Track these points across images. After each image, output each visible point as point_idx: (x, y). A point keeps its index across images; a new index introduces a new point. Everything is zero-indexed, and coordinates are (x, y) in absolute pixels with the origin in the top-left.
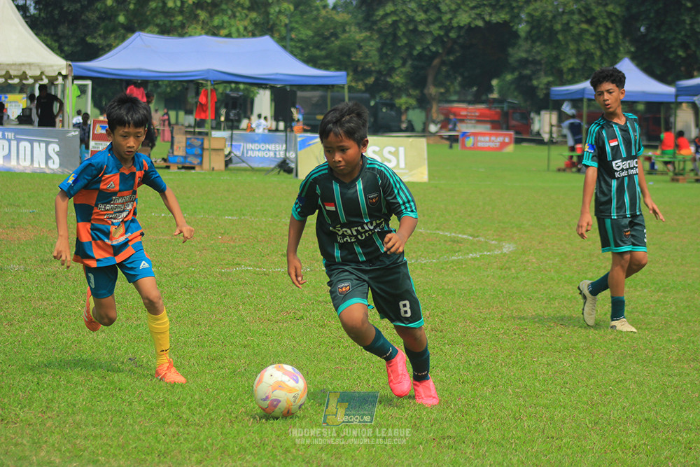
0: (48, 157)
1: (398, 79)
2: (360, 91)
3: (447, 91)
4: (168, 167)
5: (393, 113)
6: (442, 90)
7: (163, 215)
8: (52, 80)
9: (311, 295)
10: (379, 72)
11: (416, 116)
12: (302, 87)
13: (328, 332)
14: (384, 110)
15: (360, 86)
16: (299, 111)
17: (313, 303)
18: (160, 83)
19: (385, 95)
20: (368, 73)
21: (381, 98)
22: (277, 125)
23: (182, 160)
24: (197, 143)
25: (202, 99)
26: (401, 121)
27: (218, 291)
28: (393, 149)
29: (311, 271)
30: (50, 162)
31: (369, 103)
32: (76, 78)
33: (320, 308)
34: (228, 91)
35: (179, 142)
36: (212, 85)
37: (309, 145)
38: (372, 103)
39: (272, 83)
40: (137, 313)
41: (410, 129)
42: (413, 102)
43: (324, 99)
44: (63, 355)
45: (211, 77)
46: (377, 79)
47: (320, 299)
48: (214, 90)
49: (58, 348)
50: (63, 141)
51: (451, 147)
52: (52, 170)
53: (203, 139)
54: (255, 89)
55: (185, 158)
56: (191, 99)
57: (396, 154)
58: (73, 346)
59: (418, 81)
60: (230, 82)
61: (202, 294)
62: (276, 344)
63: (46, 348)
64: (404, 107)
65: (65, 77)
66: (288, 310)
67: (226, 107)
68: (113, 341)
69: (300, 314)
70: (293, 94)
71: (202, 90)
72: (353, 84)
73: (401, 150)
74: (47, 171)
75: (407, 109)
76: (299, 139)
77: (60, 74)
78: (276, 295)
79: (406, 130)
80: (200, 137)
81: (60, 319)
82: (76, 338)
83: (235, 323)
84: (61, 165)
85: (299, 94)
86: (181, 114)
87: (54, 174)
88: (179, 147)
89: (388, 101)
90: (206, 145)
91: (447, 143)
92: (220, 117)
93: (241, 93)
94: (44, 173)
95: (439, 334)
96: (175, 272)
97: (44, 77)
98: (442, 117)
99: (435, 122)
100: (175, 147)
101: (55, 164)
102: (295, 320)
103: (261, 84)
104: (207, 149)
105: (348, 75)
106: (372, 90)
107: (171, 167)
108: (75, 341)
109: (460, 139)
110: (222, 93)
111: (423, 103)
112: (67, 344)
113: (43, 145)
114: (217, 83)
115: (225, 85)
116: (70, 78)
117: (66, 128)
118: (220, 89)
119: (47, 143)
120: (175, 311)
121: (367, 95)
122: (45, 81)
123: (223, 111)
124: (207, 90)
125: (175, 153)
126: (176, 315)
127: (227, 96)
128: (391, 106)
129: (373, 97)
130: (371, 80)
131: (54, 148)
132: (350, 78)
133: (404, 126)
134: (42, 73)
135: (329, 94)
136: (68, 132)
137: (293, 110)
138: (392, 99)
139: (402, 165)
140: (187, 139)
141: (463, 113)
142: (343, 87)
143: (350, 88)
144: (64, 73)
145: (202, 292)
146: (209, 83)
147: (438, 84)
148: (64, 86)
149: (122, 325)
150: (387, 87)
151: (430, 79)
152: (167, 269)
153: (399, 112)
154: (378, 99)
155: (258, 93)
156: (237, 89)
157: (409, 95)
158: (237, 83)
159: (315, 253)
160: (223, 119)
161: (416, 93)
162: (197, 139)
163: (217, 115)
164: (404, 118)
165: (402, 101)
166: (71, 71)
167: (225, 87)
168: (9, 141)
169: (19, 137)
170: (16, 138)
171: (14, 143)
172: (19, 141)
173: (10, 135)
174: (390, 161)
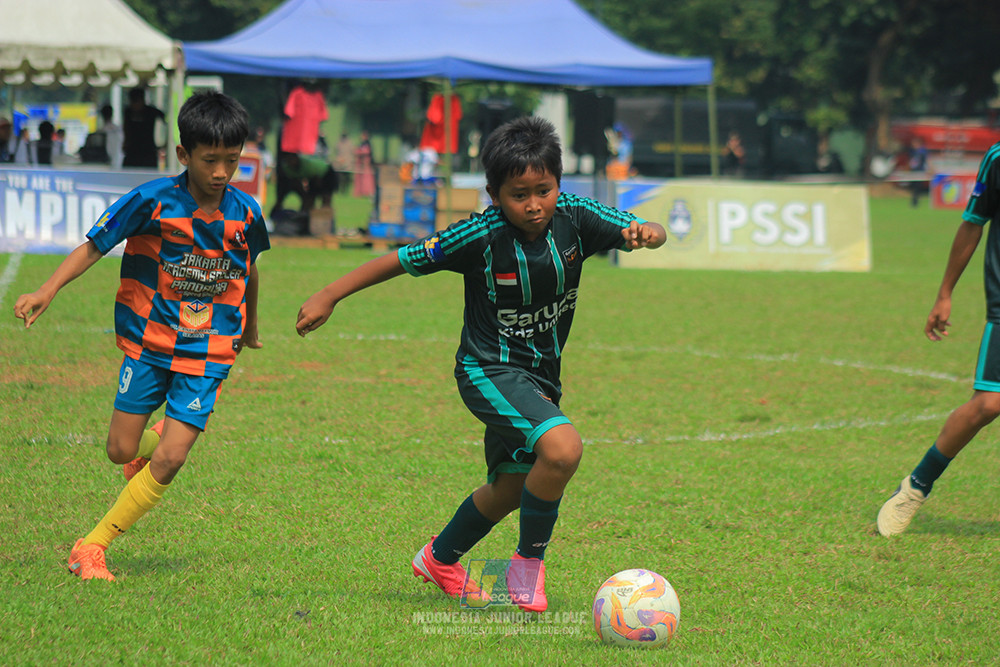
1: (811, 72)
2: (738, 97)
3: (908, 94)
4: (369, 245)
5: (802, 139)
6: (897, 93)
8: (146, 78)
9: (646, 490)
10: (775, 60)
11: (847, 144)
12: (627, 90)
13: (678, 562)
14: (785, 133)
15: (739, 86)
16: (620, 135)
17: (648, 506)
18: (353, 84)
19: (787, 103)
20: (752, 61)
21: (779, 109)
22: (579, 164)
23: (395, 231)
24: (424, 198)
25: (434, 114)
26: (816, 155)
27: (466, 483)
28: (801, 208)
29: (645, 443)
31: (754, 119)
32: (191, 73)
33: (663, 514)
34: (484, 98)
35: (390, 198)
36: (453, 87)
37: (640, 202)
38: (762, 120)
39: (567, 83)
40: (311, 525)
41: (836, 169)
42: (840, 116)
43: (668, 112)
44: (169, 606)
45: (452, 71)
46: (771, 75)
47: (663, 497)
48: (456, 98)
49: (159, 593)
51: (915, 202)
53: (435, 193)
54: (535, 94)
55: (402, 227)
56: (412, 113)
57: (808, 217)
58: (189, 588)
59: (850, 76)
60: (486, 82)
61: (436, 489)
62: (577, 583)
63: (136, 593)
64: (822, 128)
65: (170, 73)
66: (600, 518)
67: (481, 129)
68: (264, 579)
69: (625, 525)
70: (609, 103)
71: (434, 97)
72: (725, 84)
73: (819, 211)
75: (830, 131)
76: (621, 191)
77: (160, 66)
78: (578, 489)
79: (828, 170)
80: (429, 187)
82: (193, 574)
83: (499, 544)
85: (623, 103)
86: (395, 143)
88: (389, 208)
89: (792, 116)
90: (442, 203)
91: (907, 196)
92: (467, 150)
93: (508, 103)
95: (893, 565)
96: (382, 447)
97: (129, 73)
98: (896, 146)
99: (885, 155)
100: (382, 207)
102: (613, 540)
103: (547, 84)
104: (444, 211)
105: (714, 65)
106: (762, 94)
107: (375, 246)
108: (191, 579)
109: (933, 188)
110: (471, 104)
111: (862, 118)
112: (176, 584)
114: (461, 82)
115: (478, 87)
116: (180, 76)
118: (469, 94)
120: (385, 522)
121: (750, 105)
122: (132, 81)
123: (475, 137)
124: (441, 99)
125: (383, 219)
126: (387, 529)
127: (483, 108)
128: (799, 124)
129: (763, 106)
130: (759, 75)
132: (718, 72)
133: (823, 162)
134: (126, 65)
135: (679, 104)
137: (610, 135)
138: (799, 111)
139: (820, 237)
140: (407, 192)
141: (939, 137)
142: (702, 90)
143: (721, 93)
144: (168, 64)
145: (436, 485)
146: (447, 85)
147: (890, 81)
148: (168, 91)
149: (283, 549)
150: (790, 87)
151: (874, 72)
152: (369, 439)
153: (815, 136)
154: (773, 112)
155: (540, 103)
156: (501, 95)
157: (833, 104)
158: (501, 83)
160: (473, 152)
161: (846, 98)
162: (426, 191)
163: (462, 145)
164: (823, 147)
165: (820, 114)
166: (181, 61)
167: (479, 91)
168: (63, 195)
169: (82, 187)
170: (76, 191)
171: (72, 200)
172: (81, 195)
173: (66, 184)
174: (795, 231)
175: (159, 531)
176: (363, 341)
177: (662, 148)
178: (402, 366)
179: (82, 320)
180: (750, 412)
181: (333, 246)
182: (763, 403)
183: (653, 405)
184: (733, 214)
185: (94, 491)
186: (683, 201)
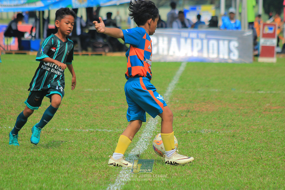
0: (230, 51)
30: (232, 55)
50: (241, 40)
52: (233, 60)
74: (230, 61)
81: (236, 167)
84: (240, 56)
87: (234, 63)
94: (227, 63)
101: (235, 56)
113: (226, 43)
117: (242, 30)
119: (230, 41)
131: (234, 44)
136: (244, 32)
168: (202, 40)
169: (209, 37)
170: (206, 38)
171: (205, 41)
172: (209, 40)
173: (202, 36)
175: (235, 165)
179: (208, 86)
185: (211, 150)
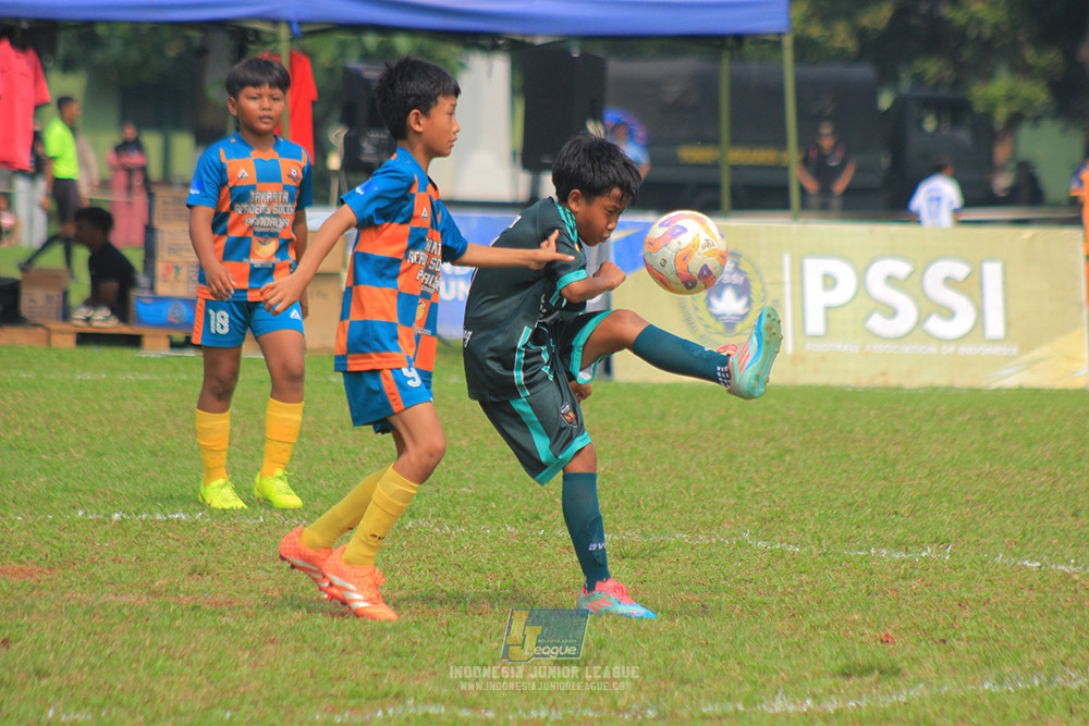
2: (841, 56)
4: (133, 340)
5: (963, 136)
7: (116, 516)
11: (1048, 147)
12: (628, 43)
14: (930, 124)
15: (842, 37)
18: (101, 30)
19: (932, 68)
21: (919, 79)
22: (533, 186)
26: (991, 167)
28: (960, 270)
31: (874, 100)
34: (352, 61)
35: (174, 250)
36: (296, 37)
38: (885, 101)
39: (514, 31)
41: (1027, 193)
42: (1036, 93)
43: (706, 87)
45: (293, 9)
46: (900, 13)
54: (453, 51)
56: (217, 89)
57: (971, 287)
59: (1056, 15)
60: (358, 28)
64: (1001, 115)
67: (348, 119)
70: (595, 67)
72: (816, 31)
73: (993, 272)
75: (1015, 120)
79: (1011, 198)
85: (616, 68)
86: (183, 142)
88: (173, 269)
89: (943, 93)
92: (325, 158)
100: (160, 268)
106: (884, 50)
107: (147, 341)
110: (330, 71)
111: (1076, 96)
114: (311, 29)
115: (342, 37)
118: (326, 52)
121: (864, 72)
123: (337, 135)
125: (162, 289)
127: (352, 77)
128: (956, 109)
129: (888, 77)
130: (878, 17)
133: (1003, 182)
135: (726, 69)
138: (957, 83)
139: (995, 326)
143: (804, 47)
146: (284, 33)
154: (905, 85)
155: (462, 66)
157: (1023, 70)
158: (385, 30)
159: (674, 655)
160: (335, 160)
161: (1046, 59)
163: (317, 148)
164: (1002, 153)
165: (997, 90)
167: (343, 45)
174: (949, 313)
176: (121, 522)
177: (693, 154)
178: (196, 572)
180: (861, 657)
181: (66, 342)
182: (886, 640)
183: (678, 644)
184: (829, 282)
186: (735, 255)
